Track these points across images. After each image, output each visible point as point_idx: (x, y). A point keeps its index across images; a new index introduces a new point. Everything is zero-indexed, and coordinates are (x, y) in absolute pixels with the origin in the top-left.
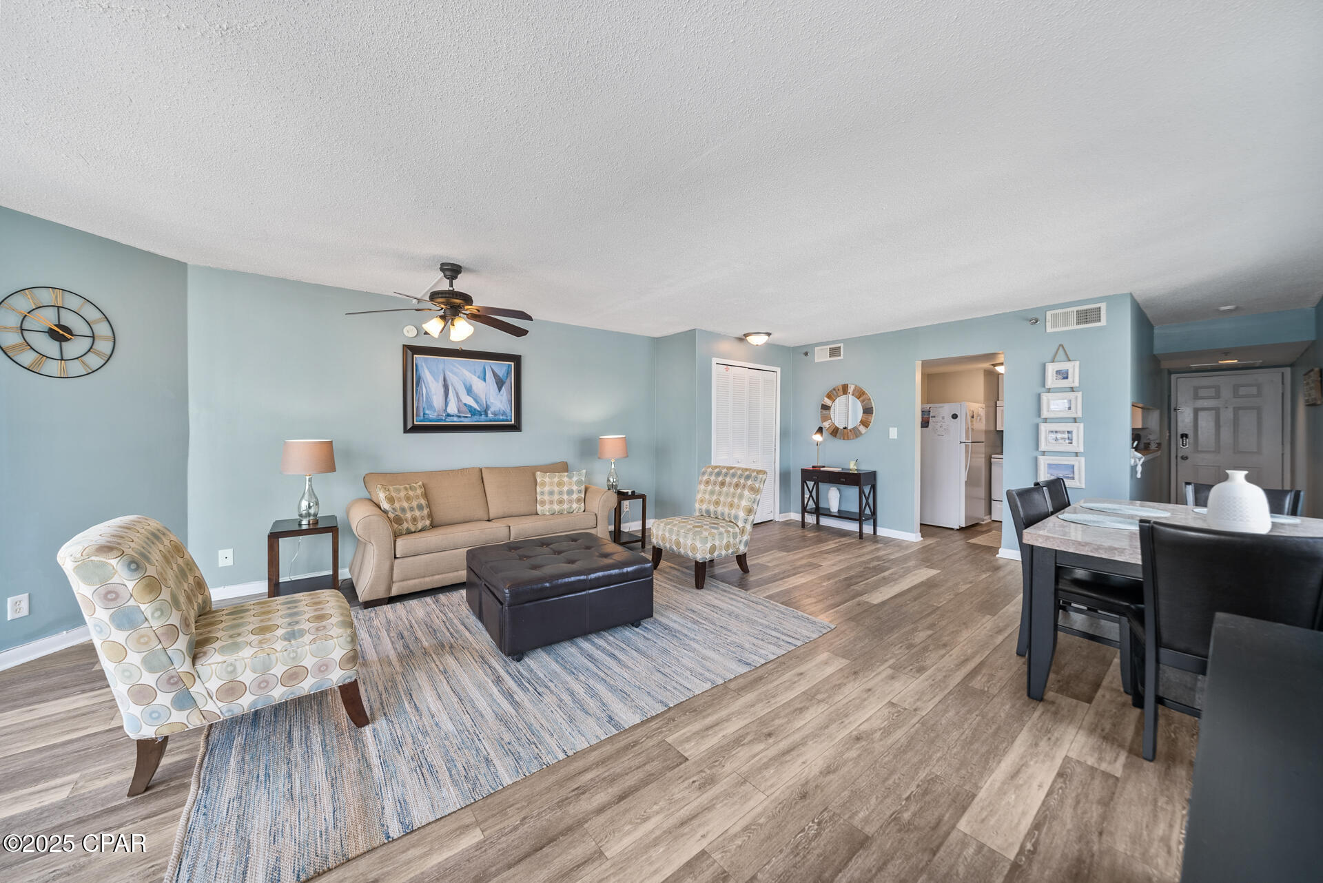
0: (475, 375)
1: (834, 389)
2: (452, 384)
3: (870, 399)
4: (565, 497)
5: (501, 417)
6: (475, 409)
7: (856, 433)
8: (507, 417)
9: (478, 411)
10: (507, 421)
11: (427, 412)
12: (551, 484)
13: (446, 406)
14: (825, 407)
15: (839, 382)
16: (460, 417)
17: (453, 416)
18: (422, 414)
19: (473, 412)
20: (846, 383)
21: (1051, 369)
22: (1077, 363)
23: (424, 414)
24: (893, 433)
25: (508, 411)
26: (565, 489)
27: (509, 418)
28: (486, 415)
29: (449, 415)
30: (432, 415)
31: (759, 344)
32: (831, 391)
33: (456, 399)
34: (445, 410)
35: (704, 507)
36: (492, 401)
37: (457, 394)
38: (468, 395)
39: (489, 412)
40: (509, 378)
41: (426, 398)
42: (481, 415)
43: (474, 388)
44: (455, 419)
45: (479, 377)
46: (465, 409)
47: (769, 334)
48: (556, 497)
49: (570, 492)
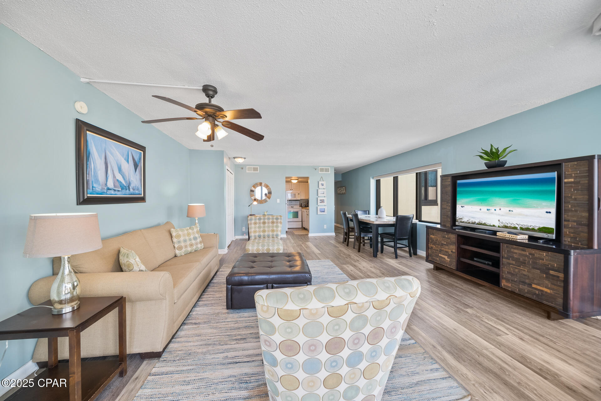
0: (123, 157)
1: (256, 184)
2: (110, 162)
3: (270, 189)
4: (193, 242)
5: (137, 192)
6: (123, 185)
7: (265, 201)
8: (139, 191)
9: (125, 186)
10: (139, 194)
11: (95, 185)
12: (184, 235)
13: (107, 181)
14: (252, 191)
15: (258, 181)
16: (115, 190)
17: (111, 189)
18: (91, 187)
19: (123, 187)
20: (262, 182)
21: (320, 183)
22: (325, 182)
23: (93, 187)
24: (278, 201)
25: (140, 187)
26: (192, 237)
27: (140, 192)
28: (129, 189)
29: (109, 189)
30: (98, 188)
31: (241, 162)
32: (254, 185)
33: (112, 175)
34: (106, 185)
35: (257, 234)
36: (132, 179)
37: (113, 171)
38: (119, 172)
39: (131, 187)
40: (140, 162)
41: (94, 172)
42: (126, 189)
43: (123, 168)
44: (112, 192)
45: (125, 160)
46: (117, 184)
47: (245, 158)
48: (188, 243)
49: (195, 238)
